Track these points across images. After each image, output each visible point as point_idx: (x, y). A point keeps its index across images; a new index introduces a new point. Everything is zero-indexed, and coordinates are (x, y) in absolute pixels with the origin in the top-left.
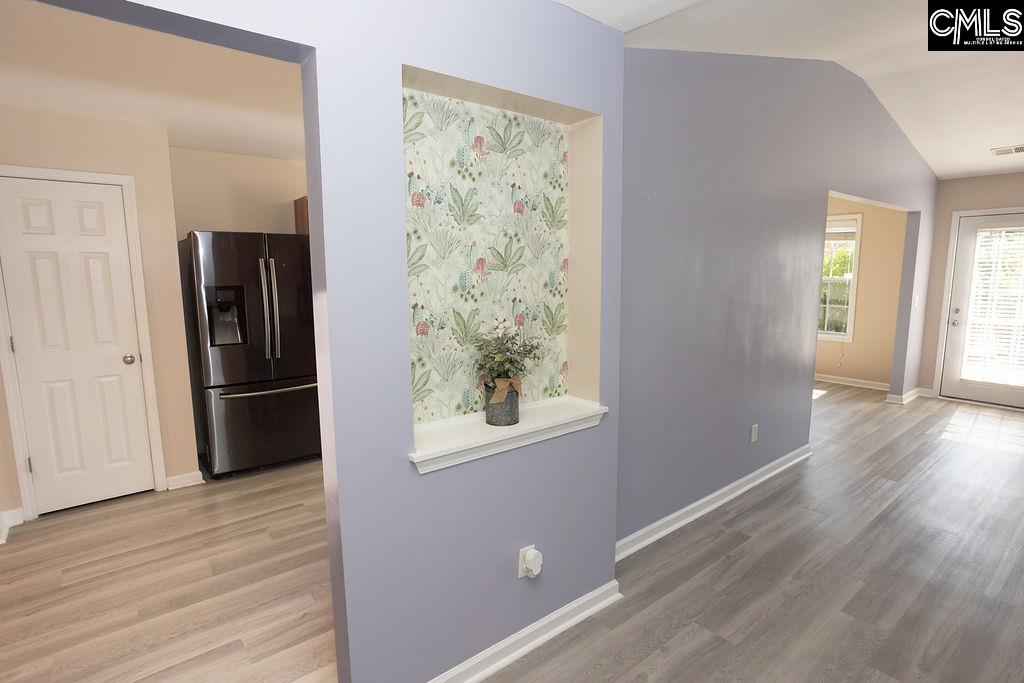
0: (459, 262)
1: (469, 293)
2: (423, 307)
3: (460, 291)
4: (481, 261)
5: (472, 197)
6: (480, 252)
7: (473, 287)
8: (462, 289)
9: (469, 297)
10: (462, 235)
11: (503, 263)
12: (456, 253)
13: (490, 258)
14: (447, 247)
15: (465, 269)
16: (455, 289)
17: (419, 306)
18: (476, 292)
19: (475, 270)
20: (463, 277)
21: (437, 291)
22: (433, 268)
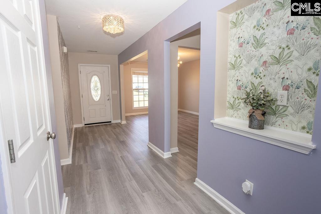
0: (255, 63)
1: (258, 75)
2: (240, 81)
3: (254, 75)
4: (265, 62)
5: (262, 37)
6: (264, 59)
7: (260, 73)
8: (256, 74)
9: (258, 77)
10: (257, 53)
11: (278, 61)
12: (253, 60)
13: (270, 60)
14: (250, 59)
15: (257, 66)
16: (252, 74)
17: (239, 80)
18: (262, 75)
19: (262, 66)
20: (256, 69)
21: (245, 75)
22: (244, 67)
